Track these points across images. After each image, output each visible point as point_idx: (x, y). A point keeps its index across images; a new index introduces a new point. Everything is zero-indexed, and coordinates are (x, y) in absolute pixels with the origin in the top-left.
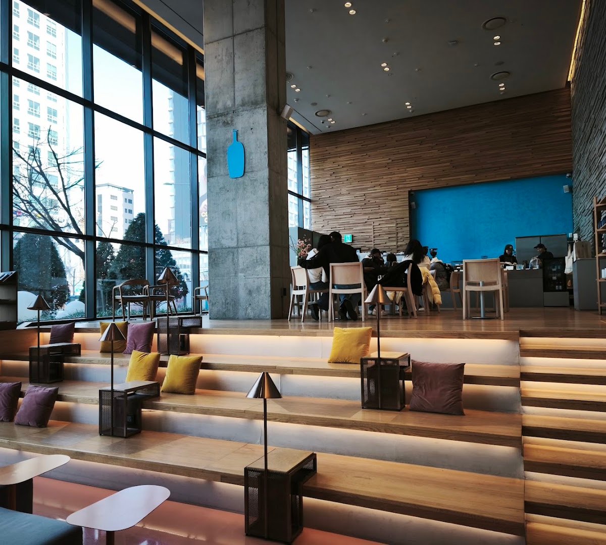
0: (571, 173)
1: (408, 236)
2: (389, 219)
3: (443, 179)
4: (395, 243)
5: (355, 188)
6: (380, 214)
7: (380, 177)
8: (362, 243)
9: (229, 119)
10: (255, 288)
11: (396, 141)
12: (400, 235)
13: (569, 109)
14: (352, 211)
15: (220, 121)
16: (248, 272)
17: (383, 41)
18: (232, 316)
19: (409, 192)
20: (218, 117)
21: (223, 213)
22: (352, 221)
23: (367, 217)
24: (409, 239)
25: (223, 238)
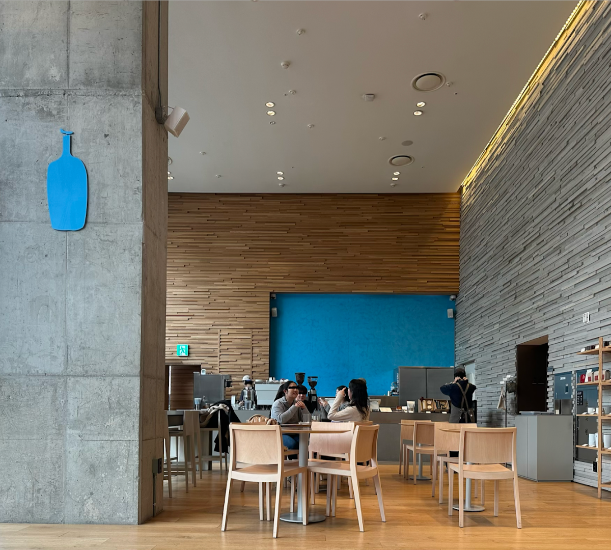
0: (456, 295)
1: (268, 353)
2: (242, 327)
3: (314, 282)
4: (249, 362)
5: (195, 279)
6: (230, 319)
7: (231, 269)
8: (203, 358)
9: (53, 106)
10: (105, 460)
11: (256, 222)
12: (256, 350)
13: (458, 219)
14: (190, 311)
15: (33, 106)
16: (88, 428)
17: (282, 64)
18: (48, 517)
19: (271, 293)
20: (26, 96)
21: (33, 301)
22: (189, 325)
23: (211, 322)
24: (268, 357)
25: (31, 354)
